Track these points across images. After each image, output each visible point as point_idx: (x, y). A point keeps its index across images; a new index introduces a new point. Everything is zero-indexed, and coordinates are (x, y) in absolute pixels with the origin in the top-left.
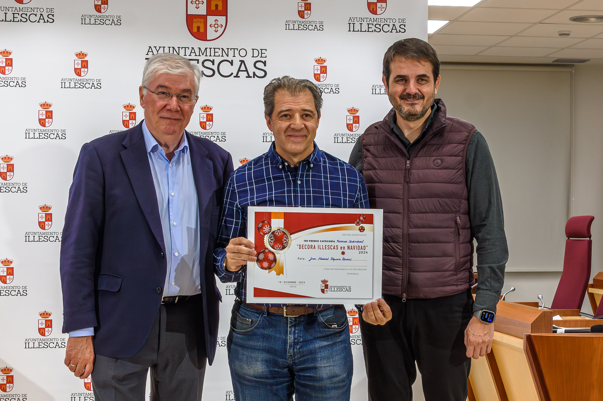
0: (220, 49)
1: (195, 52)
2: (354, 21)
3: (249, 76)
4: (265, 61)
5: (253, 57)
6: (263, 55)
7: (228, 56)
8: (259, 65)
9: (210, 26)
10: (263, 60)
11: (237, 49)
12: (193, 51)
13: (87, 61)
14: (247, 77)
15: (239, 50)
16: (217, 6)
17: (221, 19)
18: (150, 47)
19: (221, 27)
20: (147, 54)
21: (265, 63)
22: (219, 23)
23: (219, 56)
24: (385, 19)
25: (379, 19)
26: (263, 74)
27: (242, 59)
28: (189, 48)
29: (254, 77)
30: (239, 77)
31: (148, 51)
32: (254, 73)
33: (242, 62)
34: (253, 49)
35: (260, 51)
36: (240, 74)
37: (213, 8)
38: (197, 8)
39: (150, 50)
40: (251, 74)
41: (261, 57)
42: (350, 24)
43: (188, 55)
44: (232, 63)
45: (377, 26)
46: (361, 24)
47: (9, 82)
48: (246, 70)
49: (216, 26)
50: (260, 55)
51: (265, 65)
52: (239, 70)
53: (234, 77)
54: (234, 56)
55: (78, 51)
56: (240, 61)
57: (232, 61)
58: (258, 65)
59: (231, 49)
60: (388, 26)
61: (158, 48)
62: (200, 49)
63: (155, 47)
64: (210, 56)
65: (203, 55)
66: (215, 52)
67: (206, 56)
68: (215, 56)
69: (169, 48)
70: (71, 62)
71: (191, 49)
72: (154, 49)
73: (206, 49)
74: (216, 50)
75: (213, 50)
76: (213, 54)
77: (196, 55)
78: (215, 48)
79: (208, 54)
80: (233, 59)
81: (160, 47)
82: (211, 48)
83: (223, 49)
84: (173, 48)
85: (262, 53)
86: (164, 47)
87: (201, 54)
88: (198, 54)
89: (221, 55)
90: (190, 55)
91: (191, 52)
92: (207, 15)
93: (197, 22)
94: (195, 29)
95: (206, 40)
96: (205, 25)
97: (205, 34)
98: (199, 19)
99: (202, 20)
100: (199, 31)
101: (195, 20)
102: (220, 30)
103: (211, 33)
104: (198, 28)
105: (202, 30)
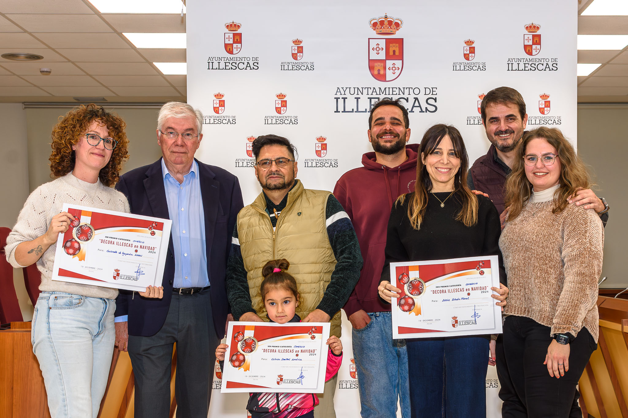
0: (397, 88)
1: (376, 92)
2: (512, 62)
3: (422, 111)
4: (436, 98)
5: (425, 94)
6: (434, 93)
7: (404, 94)
9: (389, 69)
10: (434, 97)
11: (412, 88)
12: (374, 91)
13: (286, 101)
14: (420, 112)
15: (413, 89)
16: (394, 51)
17: (398, 63)
18: (338, 88)
19: (398, 70)
20: (336, 94)
21: (435, 100)
22: (396, 66)
23: (396, 94)
24: (539, 59)
25: (534, 59)
26: (434, 109)
27: (416, 96)
28: (371, 88)
29: (426, 112)
30: (414, 112)
31: (337, 92)
32: (426, 108)
33: (416, 99)
34: (425, 88)
35: (431, 89)
36: (415, 109)
37: (391, 53)
38: (378, 54)
39: (339, 91)
40: (424, 110)
41: (432, 94)
42: (508, 64)
43: (370, 95)
44: (407, 100)
45: (533, 65)
46: (518, 64)
47: (222, 120)
48: (420, 106)
49: (394, 68)
51: (436, 101)
52: (414, 106)
54: (409, 94)
55: (279, 93)
56: (414, 98)
57: (408, 98)
58: (430, 101)
59: (406, 88)
60: (542, 65)
61: (345, 89)
62: (380, 88)
63: (343, 88)
64: (389, 94)
65: (383, 93)
66: (393, 91)
67: (386, 94)
68: (393, 94)
69: (354, 88)
70: (273, 102)
71: (372, 89)
72: (341, 90)
73: (385, 88)
74: (394, 89)
75: (391, 89)
76: (391, 93)
77: (377, 94)
78: (393, 88)
79: (387, 93)
80: (409, 96)
81: (347, 88)
82: (389, 88)
83: (399, 88)
84: (358, 88)
85: (433, 91)
86: (350, 88)
87: (381, 93)
88: (378, 93)
89: (398, 93)
90: (372, 94)
91: (373, 92)
92: (386, 59)
93: (378, 66)
94: (376, 72)
95: (386, 81)
96: (385, 68)
97: (385, 75)
98: (379, 64)
99: (382, 64)
100: (379, 73)
101: (376, 64)
102: (398, 72)
103: (389, 75)
104: (379, 70)
105: (382, 72)
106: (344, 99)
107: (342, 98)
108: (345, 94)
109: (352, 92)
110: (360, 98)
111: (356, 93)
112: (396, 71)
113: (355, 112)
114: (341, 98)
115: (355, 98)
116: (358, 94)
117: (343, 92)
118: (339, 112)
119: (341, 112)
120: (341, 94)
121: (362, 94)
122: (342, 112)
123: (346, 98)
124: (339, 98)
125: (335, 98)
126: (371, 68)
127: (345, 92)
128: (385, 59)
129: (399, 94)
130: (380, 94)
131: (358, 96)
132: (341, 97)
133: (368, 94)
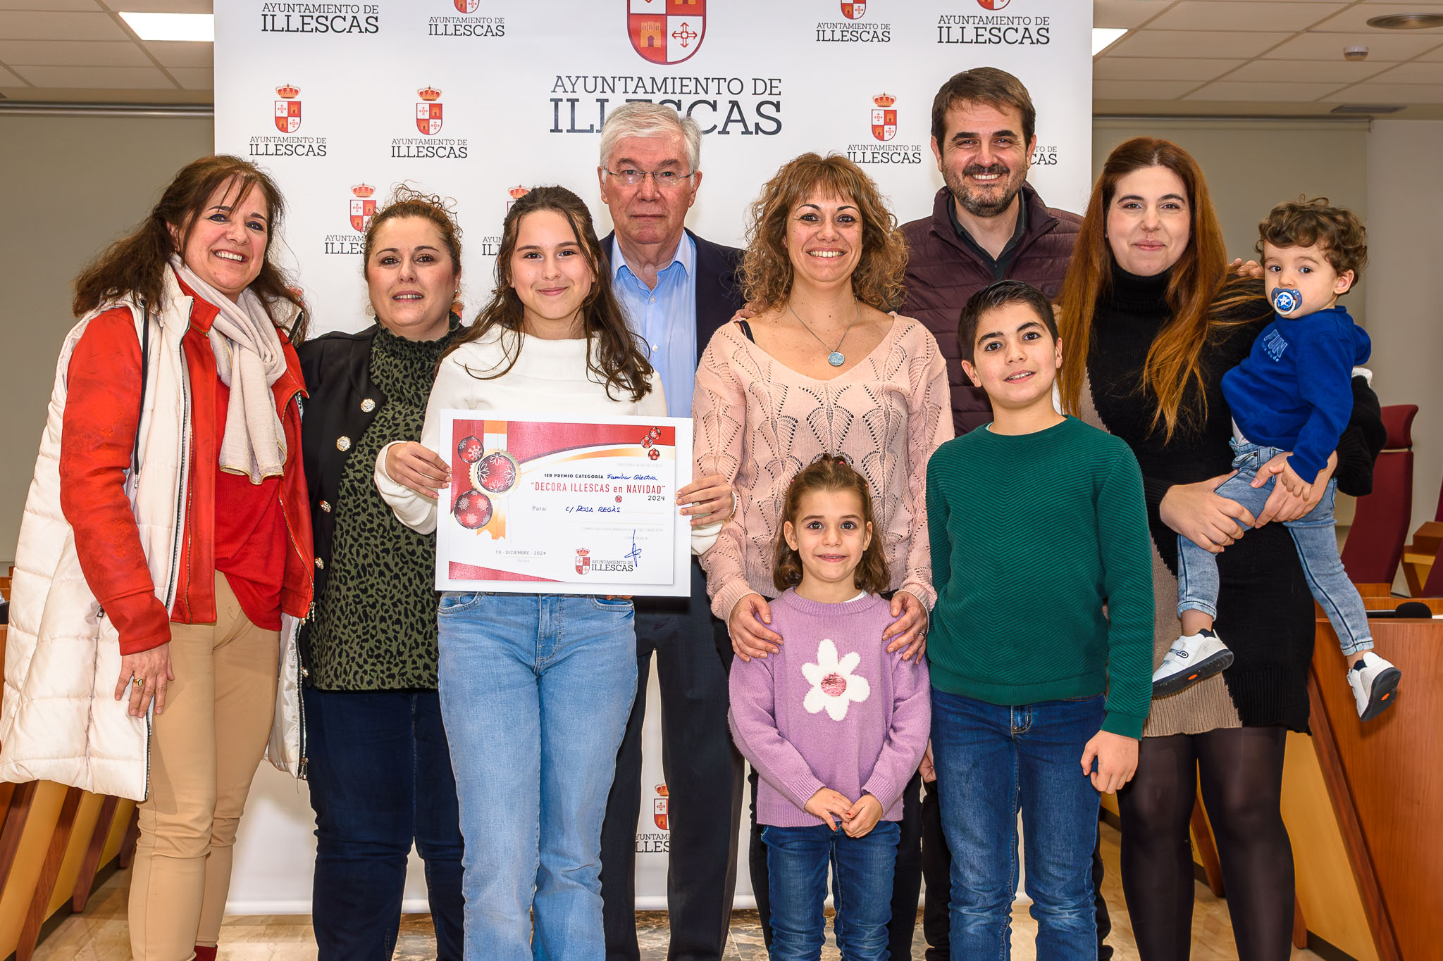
0: (692, 79)
1: (644, 87)
2: (949, 23)
3: (747, 132)
4: (778, 102)
5: (755, 94)
6: (775, 91)
7: (706, 92)
8: (766, 109)
9: (673, 35)
10: (774, 99)
11: (725, 79)
12: (641, 84)
13: (440, 106)
14: (743, 133)
15: (727, 81)
17: (694, 23)
18: (559, 77)
19: (695, 37)
20: (554, 91)
21: (777, 106)
22: (690, 30)
23: (690, 93)
24: (1008, 18)
25: (997, 17)
26: (773, 126)
27: (734, 98)
28: (632, 78)
29: (757, 133)
30: (728, 133)
31: (556, 85)
32: (757, 125)
33: (734, 104)
34: (755, 80)
35: (768, 83)
36: (731, 126)
37: (679, 1)
38: (649, 2)
39: (560, 83)
40: (752, 128)
41: (771, 94)
42: (941, 28)
43: (630, 93)
44: (714, 106)
45: (994, 32)
46: (963, 28)
47: (294, 147)
48: (743, 120)
49: (684, 34)
50: (768, 91)
51: (778, 110)
52: (728, 120)
53: (719, 133)
54: (719, 93)
55: (424, 87)
56: (730, 102)
57: (715, 102)
58: (764, 109)
59: (713, 79)
60: (1015, 32)
61: (573, 80)
62: (653, 79)
63: (569, 77)
64: (674, 93)
65: (659, 91)
66: (682, 86)
67: (666, 92)
68: (682, 93)
69: (596, 78)
70: (412, 107)
71: (636, 80)
72: (566, 81)
73: (665, 79)
74: (685, 82)
75: (678, 82)
76: (678, 89)
77: (646, 92)
78: (682, 79)
79: (670, 89)
80: (717, 98)
81: (578, 77)
82: (674, 79)
83: (697, 80)
84: (604, 78)
85: (771, 87)
86: (585, 77)
87: (656, 90)
88: (649, 90)
89: (694, 91)
90: (635, 92)
91: (637, 87)
92: (667, 14)
93: (648, 29)
94: (644, 43)
95: (666, 63)
96: (664, 34)
97: (664, 50)
98: (651, 23)
99: (658, 24)
100: (651, 45)
101: (644, 24)
102: (692, 43)
103: (675, 49)
104: (651, 39)
105: (657, 43)
106: (573, 102)
107: (568, 100)
108: (574, 91)
109: (590, 87)
110: (607, 100)
111: (599, 88)
112: (690, 40)
113: (597, 131)
114: (565, 100)
115: (598, 100)
116: (603, 92)
117: (569, 87)
118: (561, 131)
119: (565, 131)
120: (565, 91)
121: (613, 91)
122: (568, 131)
123: (578, 100)
124: (561, 100)
125: (552, 100)
126: (633, 33)
127: (573, 86)
128: (664, 13)
129: (696, 93)
130: (653, 92)
131: (603, 96)
132: (565, 96)
133: (626, 92)
